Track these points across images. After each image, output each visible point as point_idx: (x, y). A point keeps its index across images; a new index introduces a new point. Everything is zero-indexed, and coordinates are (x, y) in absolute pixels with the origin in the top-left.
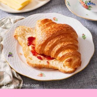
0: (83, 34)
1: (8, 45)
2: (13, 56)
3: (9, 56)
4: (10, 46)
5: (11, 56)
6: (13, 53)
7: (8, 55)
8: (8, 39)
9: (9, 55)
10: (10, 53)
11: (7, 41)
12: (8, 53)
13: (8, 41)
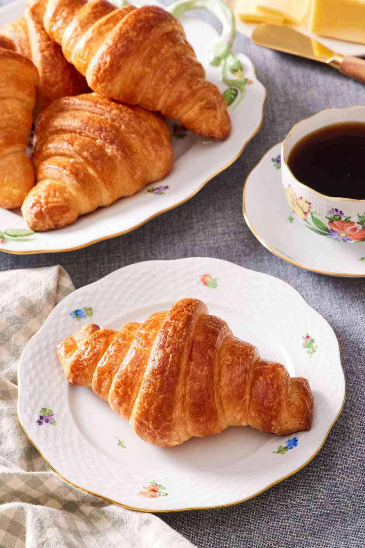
0: (308, 337)
1: (37, 381)
2: (54, 423)
3: (40, 423)
4: (46, 383)
5: (47, 421)
6: (55, 411)
7: (37, 418)
8: (37, 358)
9: (41, 418)
10: (44, 409)
11: (34, 367)
12: (39, 409)
13: (39, 368)
